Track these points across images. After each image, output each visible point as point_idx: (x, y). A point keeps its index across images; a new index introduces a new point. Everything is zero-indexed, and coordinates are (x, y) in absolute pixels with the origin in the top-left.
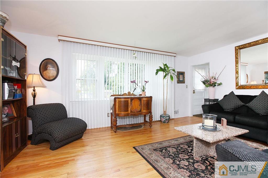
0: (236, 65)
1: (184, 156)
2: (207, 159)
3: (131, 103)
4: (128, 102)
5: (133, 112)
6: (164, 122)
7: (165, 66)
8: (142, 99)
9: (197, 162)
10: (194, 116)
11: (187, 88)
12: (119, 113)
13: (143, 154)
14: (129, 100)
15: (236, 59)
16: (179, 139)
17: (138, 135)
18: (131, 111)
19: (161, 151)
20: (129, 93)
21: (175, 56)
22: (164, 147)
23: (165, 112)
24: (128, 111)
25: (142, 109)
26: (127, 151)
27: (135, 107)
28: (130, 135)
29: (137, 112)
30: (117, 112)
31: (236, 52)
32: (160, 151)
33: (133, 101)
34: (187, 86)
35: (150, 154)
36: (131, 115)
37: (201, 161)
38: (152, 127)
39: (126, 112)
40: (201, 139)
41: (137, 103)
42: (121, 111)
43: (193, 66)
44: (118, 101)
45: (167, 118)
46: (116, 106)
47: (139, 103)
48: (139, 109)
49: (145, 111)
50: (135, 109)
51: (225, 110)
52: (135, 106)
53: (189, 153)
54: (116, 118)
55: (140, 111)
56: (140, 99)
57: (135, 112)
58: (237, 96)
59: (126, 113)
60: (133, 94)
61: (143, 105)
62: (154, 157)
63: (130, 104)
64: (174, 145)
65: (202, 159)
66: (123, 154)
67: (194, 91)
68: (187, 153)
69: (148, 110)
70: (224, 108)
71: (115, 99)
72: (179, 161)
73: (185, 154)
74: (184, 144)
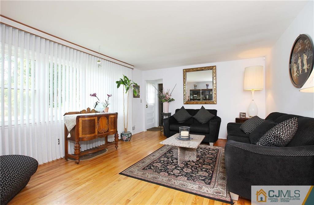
0: (184, 84)
1: (172, 167)
2: (187, 164)
3: (98, 123)
4: (95, 121)
5: (100, 133)
6: (126, 141)
7: (126, 79)
8: (110, 116)
9: (183, 168)
10: (148, 130)
11: (141, 102)
12: (83, 136)
13: (137, 177)
14: (96, 118)
15: (184, 79)
16: (154, 154)
17: (111, 160)
18: (98, 132)
19: (151, 169)
20: (89, 109)
21: (133, 69)
22: (149, 164)
23: (126, 129)
24: (94, 132)
25: (110, 129)
26: (117, 179)
27: (103, 127)
28: (101, 162)
29: (105, 132)
30: (81, 136)
31: (183, 74)
32: (149, 169)
33: (100, 119)
34: (141, 100)
35: (144, 174)
36: (99, 137)
37: (185, 166)
38: (118, 148)
39: (94, 133)
40: (188, 147)
41: (104, 121)
42: (86, 134)
43: (147, 81)
44: (82, 120)
45: (130, 135)
46: (78, 127)
47: (107, 121)
48: (106, 129)
49: (112, 130)
50: (102, 130)
51: (179, 122)
52: (103, 125)
53: (172, 163)
54: (78, 144)
55: (108, 131)
56: (107, 116)
57: (102, 133)
58: (186, 110)
59: (93, 135)
60: (94, 111)
61: (110, 124)
62: (149, 175)
63: (96, 124)
64: (155, 160)
65: (184, 164)
66: (115, 184)
67: (147, 105)
68: (172, 164)
69: (115, 129)
70: (178, 120)
71: (78, 118)
72: (172, 171)
73: (171, 165)
74: (162, 157)
